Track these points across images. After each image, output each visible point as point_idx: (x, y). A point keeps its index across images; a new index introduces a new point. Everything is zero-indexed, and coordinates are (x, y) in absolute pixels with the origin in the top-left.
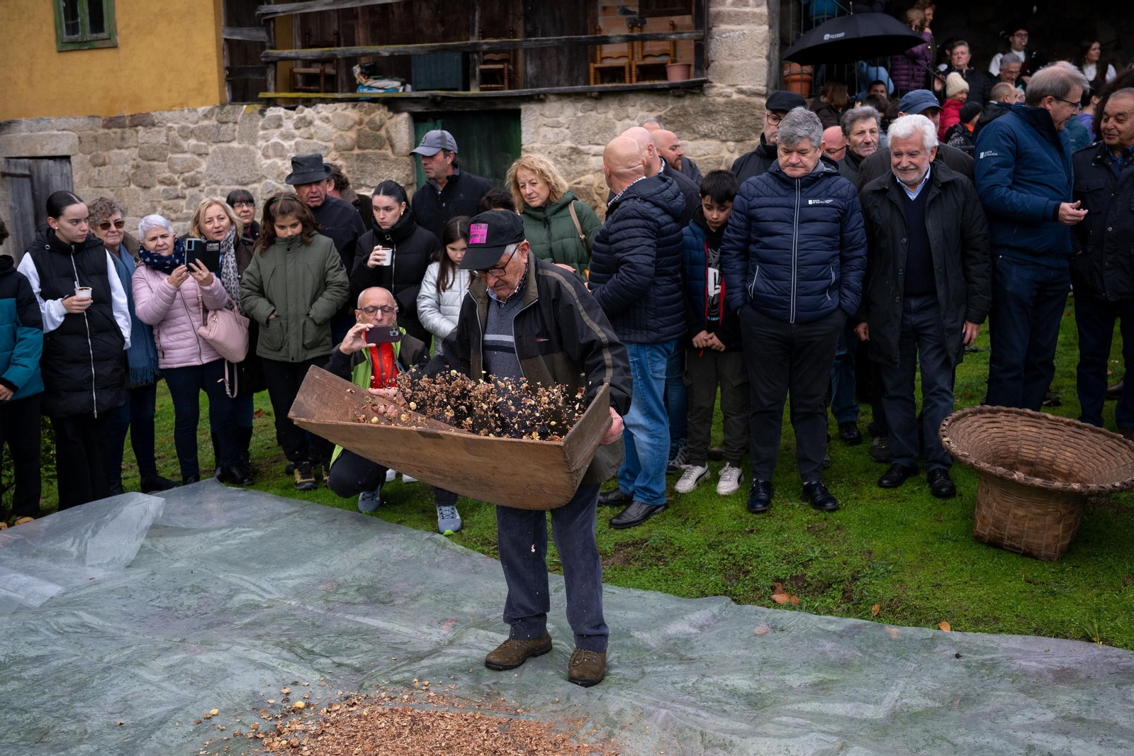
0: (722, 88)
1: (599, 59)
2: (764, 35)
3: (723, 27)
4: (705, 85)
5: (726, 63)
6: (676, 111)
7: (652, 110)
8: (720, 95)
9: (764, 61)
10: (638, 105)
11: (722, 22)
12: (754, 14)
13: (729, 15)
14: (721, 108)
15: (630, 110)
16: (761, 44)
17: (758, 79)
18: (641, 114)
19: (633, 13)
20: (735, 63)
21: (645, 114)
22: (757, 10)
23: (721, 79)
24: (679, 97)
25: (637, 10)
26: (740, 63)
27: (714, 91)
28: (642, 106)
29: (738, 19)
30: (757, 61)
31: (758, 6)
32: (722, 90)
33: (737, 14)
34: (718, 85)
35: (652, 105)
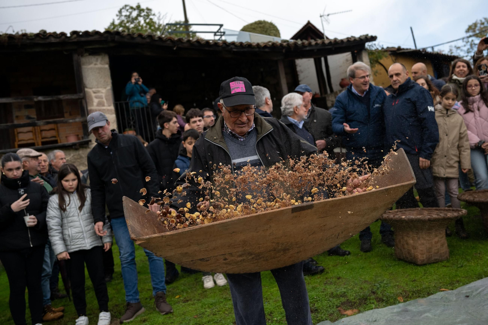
4: (90, 143)
6: (76, 157)
12: (108, 110)
22: (109, 108)
31: (109, 106)
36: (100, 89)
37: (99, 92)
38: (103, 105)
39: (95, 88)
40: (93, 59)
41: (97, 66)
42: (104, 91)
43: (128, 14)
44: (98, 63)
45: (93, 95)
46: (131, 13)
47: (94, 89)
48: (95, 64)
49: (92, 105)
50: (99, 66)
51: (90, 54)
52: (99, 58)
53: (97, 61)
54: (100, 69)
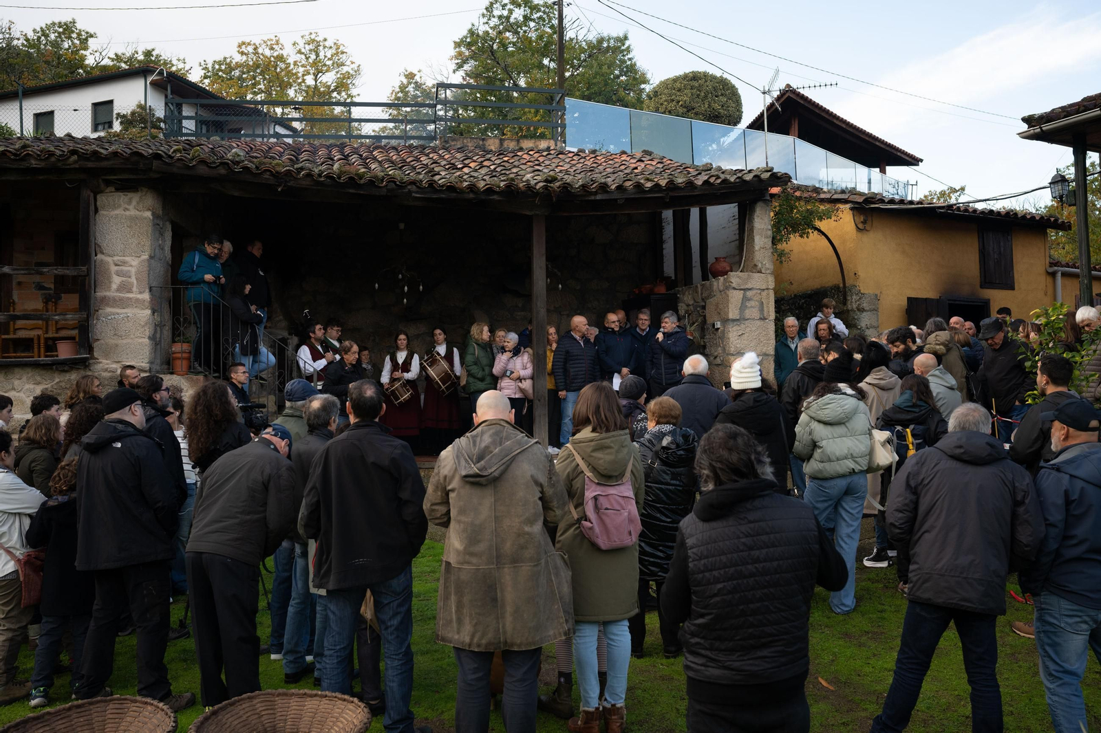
0: (107, 364)
1: (12, 329)
2: (146, 319)
3: (109, 310)
4: (91, 361)
5: (112, 342)
6: (63, 384)
7: (38, 383)
8: (106, 370)
9: (146, 341)
10: (24, 379)
11: (108, 305)
12: (137, 300)
13: (114, 300)
14: (106, 383)
15: (16, 383)
16: (143, 326)
17: (141, 357)
18: (27, 386)
19: (50, 289)
20: (120, 342)
21: (32, 386)
22: (140, 296)
23: (107, 356)
24: (64, 371)
25: (52, 286)
26: (125, 341)
27: (99, 367)
28: (28, 379)
29: (123, 303)
30: (140, 341)
31: (140, 293)
32: (107, 366)
33: (121, 299)
34: (104, 361)
35: (38, 378)
36: (127, 259)
37: (124, 263)
38: (130, 291)
39: (117, 255)
40: (122, 198)
41: (127, 213)
42: (135, 262)
43: (505, 13)
44: (131, 207)
45: (113, 269)
46: (511, 11)
47: (116, 258)
48: (126, 209)
49: (109, 288)
50: (133, 212)
51: (117, 190)
52: (135, 197)
53: (130, 203)
54: (133, 219)
